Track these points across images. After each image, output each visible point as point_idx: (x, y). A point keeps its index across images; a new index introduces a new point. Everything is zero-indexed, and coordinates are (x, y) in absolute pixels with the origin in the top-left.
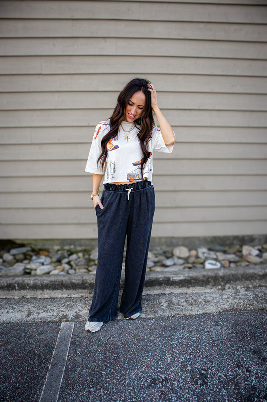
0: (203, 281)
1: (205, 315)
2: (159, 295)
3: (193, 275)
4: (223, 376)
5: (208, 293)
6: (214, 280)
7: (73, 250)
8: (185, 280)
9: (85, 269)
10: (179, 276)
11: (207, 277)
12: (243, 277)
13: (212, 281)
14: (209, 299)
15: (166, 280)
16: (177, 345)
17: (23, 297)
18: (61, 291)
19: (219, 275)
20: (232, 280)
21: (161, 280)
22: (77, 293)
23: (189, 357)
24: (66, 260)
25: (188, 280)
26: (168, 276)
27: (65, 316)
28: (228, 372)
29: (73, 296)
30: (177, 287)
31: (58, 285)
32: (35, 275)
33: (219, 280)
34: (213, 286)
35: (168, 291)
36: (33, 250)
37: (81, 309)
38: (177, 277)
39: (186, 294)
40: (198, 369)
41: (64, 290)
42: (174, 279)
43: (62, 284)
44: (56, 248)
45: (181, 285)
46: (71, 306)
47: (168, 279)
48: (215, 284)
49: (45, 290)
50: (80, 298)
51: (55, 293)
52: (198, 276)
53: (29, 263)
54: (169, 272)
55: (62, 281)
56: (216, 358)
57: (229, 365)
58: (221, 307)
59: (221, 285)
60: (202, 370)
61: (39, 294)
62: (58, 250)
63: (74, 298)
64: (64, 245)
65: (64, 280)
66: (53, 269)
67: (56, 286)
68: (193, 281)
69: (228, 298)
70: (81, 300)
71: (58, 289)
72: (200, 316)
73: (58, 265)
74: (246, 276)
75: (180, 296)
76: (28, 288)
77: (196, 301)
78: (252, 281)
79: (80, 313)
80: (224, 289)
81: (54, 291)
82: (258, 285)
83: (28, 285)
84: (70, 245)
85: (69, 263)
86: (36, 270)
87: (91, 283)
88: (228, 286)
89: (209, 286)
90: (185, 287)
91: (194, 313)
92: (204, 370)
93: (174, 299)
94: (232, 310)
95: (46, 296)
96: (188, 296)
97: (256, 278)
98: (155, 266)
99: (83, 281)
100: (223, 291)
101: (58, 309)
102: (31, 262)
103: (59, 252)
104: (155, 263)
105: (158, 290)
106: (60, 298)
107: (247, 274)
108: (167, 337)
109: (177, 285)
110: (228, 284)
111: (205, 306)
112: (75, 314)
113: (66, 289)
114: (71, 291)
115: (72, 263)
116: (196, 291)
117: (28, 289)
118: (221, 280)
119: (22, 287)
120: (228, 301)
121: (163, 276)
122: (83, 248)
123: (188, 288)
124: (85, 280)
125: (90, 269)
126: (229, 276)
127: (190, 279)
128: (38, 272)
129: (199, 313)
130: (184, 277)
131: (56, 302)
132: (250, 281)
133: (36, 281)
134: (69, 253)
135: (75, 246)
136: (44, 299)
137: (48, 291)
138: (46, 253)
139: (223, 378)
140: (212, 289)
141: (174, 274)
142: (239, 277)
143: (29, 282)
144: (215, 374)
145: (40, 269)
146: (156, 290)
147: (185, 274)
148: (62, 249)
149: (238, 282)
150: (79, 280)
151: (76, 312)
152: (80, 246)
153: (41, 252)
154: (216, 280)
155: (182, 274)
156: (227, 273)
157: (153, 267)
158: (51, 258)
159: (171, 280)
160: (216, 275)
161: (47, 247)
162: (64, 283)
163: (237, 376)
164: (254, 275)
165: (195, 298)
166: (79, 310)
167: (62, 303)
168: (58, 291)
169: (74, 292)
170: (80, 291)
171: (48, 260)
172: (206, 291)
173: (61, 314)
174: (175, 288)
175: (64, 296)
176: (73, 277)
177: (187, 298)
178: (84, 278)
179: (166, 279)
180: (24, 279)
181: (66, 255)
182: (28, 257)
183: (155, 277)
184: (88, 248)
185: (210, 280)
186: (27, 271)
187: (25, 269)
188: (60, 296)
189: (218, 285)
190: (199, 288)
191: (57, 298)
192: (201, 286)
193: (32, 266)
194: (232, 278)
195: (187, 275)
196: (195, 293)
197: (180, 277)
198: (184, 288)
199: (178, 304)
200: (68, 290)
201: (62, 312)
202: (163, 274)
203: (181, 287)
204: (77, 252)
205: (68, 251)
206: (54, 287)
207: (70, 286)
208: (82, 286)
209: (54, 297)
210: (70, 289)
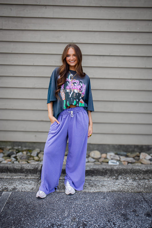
0: (102, 172)
1: (99, 193)
3: (96, 168)
4: (97, 225)
5: (106, 181)
6: (110, 172)
8: (90, 170)
9: (26, 161)
11: (105, 170)
12: (131, 171)
13: (109, 172)
14: (105, 184)
16: (74, 208)
18: (6, 174)
19: (114, 168)
20: (123, 173)
22: (17, 176)
23: (79, 214)
24: (14, 155)
25: (92, 171)
27: (6, 189)
28: (101, 224)
29: (14, 177)
31: (5, 169)
33: (114, 172)
34: (110, 176)
37: (18, 185)
39: (90, 180)
40: (83, 221)
41: (9, 173)
43: (7, 169)
46: (12, 183)
48: (111, 175)
50: (19, 179)
51: (3, 175)
52: (99, 168)
55: (8, 167)
56: (96, 216)
57: (103, 220)
58: (111, 189)
59: (115, 176)
60: (85, 221)
62: (10, 149)
63: (15, 178)
64: (14, 146)
66: (4, 160)
68: (95, 171)
69: (119, 184)
70: (19, 180)
71: (4, 172)
72: (94, 193)
73: (8, 158)
74: (133, 171)
77: (96, 185)
78: (138, 175)
79: (17, 187)
80: (117, 179)
81: (2, 174)
82: (142, 178)
84: (18, 146)
85: (15, 157)
87: (27, 169)
88: (120, 177)
89: (106, 176)
90: (90, 175)
91: (92, 191)
92: (86, 222)
94: (118, 191)
96: (91, 182)
97: (141, 172)
100: (116, 180)
101: (3, 185)
103: (10, 151)
106: (6, 178)
107: (134, 169)
108: (69, 203)
110: (120, 175)
111: (101, 188)
112: (13, 187)
113: (10, 173)
114: (13, 174)
115: (18, 157)
116: (98, 179)
118: (115, 172)
120: (117, 186)
123: (92, 176)
124: (23, 167)
125: (29, 161)
126: (121, 170)
127: (93, 170)
129: (95, 191)
130: (90, 168)
131: (2, 180)
132: (137, 174)
135: (22, 147)
138: (1, 151)
139: (96, 226)
140: (109, 178)
142: (128, 171)
144: (93, 224)
148: (13, 149)
149: (128, 175)
150: (19, 167)
151: (14, 187)
154: (112, 172)
156: (120, 168)
158: (4, 154)
160: (112, 168)
161: (3, 147)
162: (9, 168)
163: (106, 226)
164: (139, 170)
165: (95, 183)
166: (17, 185)
167: (6, 182)
168: (5, 173)
169: (15, 174)
170: (19, 174)
171: (2, 155)
172: (104, 179)
173: (4, 187)
175: (8, 177)
176: (16, 165)
177: (90, 183)
178: (23, 166)
181: (15, 152)
185: (107, 171)
188: (5, 177)
189: (113, 176)
190: (100, 176)
191: (3, 178)
192: (101, 175)
194: (123, 171)
196: (97, 180)
198: (89, 176)
200: (11, 173)
201: (5, 186)
203: (87, 175)
204: (22, 151)
205: (17, 150)
206: (2, 171)
207: (13, 170)
208: (21, 171)
209: (1, 178)
210: (13, 173)
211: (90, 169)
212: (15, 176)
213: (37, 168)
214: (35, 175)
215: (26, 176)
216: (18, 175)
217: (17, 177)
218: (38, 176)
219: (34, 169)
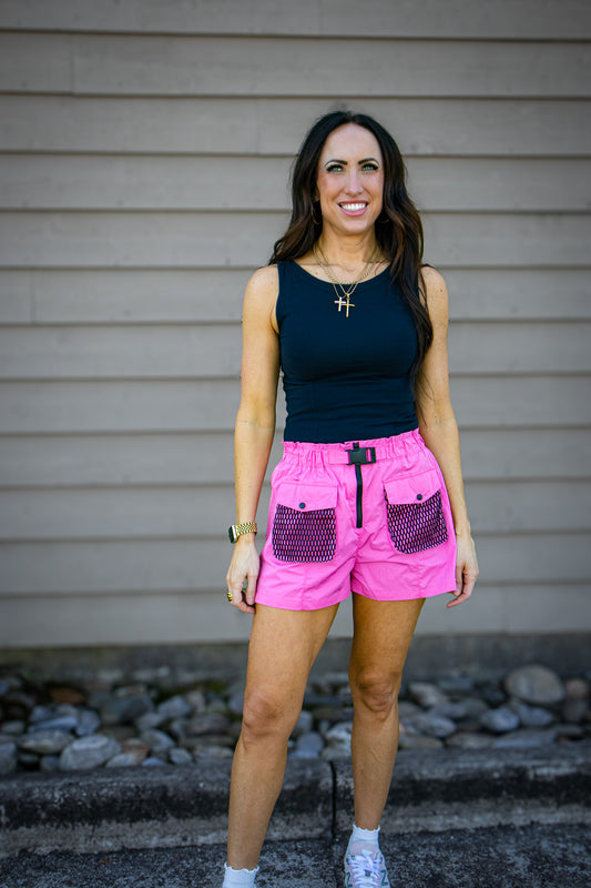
2: (490, 829)
7: (167, 684)
10: (555, 762)
15: (512, 779)
17: (24, 851)
21: (496, 775)
26: (517, 764)
29: (201, 840)
30: (551, 801)
31: (151, 802)
32: (60, 773)
35: (519, 816)
36: (28, 688)
38: (548, 766)
42: (539, 772)
44: (108, 676)
45: (564, 794)
47: (521, 774)
49: (104, 822)
53: (25, 731)
54: (518, 751)
61: (82, 839)
62: (115, 686)
63: (203, 845)
64: (135, 668)
66: (117, 747)
67: (144, 806)
71: (148, 817)
75: (563, 836)
76: (43, 815)
81: (137, 825)
83: (45, 804)
84: (157, 665)
86: (58, 754)
90: (577, 801)
93: (545, 844)
95: (108, 844)
98: (457, 732)
102: (32, 729)
103: (122, 692)
104: (456, 720)
105: (488, 811)
106: (157, 849)
109: (551, 795)
114: (195, 823)
115: (177, 727)
117: (44, 822)
119: (23, 814)
121: (501, 764)
122: (200, 675)
128: (69, 760)
130: (573, 765)
133: (74, 790)
134: (154, 694)
135: (173, 668)
136: (101, 854)
137: (114, 826)
138: (77, 697)
141: (536, 758)
143: (49, 796)
145: (74, 752)
146: (480, 813)
147: (573, 758)
148: (128, 682)
152: (191, 668)
153: (56, 694)
155: (563, 757)
157: (451, 735)
158: (98, 712)
159: (531, 775)
161: (78, 674)
162: (170, 794)
168: (151, 823)
169: (203, 824)
171: (89, 720)
174: (545, 804)
175: (170, 841)
179: (511, 774)
180: (29, 785)
181: (145, 700)
182: (16, 711)
183: (476, 765)
184: (218, 675)
186: (27, 758)
187: (21, 750)
188: (154, 842)
191: (145, 850)
193: (43, 740)
195: (580, 761)
197: (557, 766)
198: (575, 807)
199: (564, 861)
202: (500, 758)
203: (566, 803)
204: (182, 690)
205: (150, 686)
206: (138, 809)
207: (192, 802)
209: (134, 846)
210: (192, 816)
211: (574, 770)
212: (206, 835)
213: (314, 784)
214: (304, 819)
216: (219, 825)
217: (214, 834)
218: (320, 826)
219: (301, 787)
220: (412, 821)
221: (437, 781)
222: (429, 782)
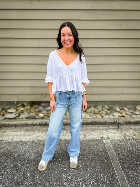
18: (95, 126)
22: (102, 127)
29: (101, 128)
31: (94, 123)
41: (97, 125)
43: (96, 122)
51: (93, 127)
55: (96, 121)
65: (97, 121)
67: (93, 124)
71: (94, 125)
95: (88, 128)
99: (105, 121)
124: (107, 121)
137: (89, 126)
146: (138, 126)
170: (104, 126)
175: (97, 128)
183: (138, 120)
191: (93, 129)
207: (100, 123)
208: (105, 124)
210: (100, 125)
213: (116, 122)
214: (114, 126)
215: (108, 127)
218: (117, 127)
219: (114, 122)
220: (129, 127)
221: (133, 122)
222: (132, 122)
